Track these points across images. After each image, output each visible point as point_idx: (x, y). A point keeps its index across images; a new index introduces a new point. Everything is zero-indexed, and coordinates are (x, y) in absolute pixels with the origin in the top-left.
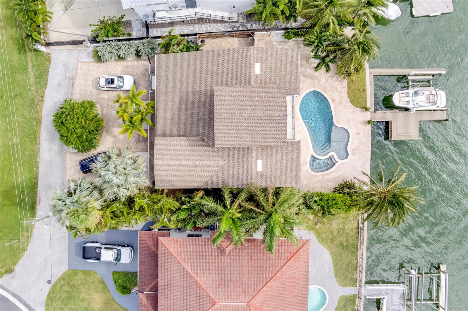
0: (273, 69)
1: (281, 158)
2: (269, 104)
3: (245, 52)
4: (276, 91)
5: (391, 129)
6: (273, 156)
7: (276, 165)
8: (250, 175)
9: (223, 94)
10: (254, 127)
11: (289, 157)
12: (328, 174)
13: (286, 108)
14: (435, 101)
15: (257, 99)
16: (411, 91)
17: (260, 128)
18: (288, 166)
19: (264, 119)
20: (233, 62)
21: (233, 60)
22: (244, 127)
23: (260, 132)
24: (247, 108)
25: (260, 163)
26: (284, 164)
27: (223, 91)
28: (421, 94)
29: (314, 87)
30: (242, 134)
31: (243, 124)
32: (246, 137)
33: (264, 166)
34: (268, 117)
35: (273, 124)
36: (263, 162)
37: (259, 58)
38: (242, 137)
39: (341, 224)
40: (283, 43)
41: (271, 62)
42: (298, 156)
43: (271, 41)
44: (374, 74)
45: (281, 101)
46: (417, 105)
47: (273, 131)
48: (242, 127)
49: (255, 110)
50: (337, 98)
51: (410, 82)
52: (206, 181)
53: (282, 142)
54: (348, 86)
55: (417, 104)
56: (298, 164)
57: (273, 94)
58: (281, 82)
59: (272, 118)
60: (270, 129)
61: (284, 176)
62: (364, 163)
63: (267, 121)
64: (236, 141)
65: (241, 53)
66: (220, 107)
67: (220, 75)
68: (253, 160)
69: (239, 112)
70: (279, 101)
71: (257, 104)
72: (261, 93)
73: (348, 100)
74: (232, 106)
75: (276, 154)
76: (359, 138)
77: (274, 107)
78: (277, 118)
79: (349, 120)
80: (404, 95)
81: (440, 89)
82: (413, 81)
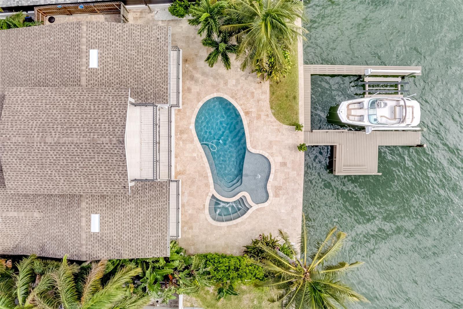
0: (122, 60)
1: (134, 210)
2: (96, 120)
3: (74, 31)
4: (111, 97)
5: (335, 158)
6: (120, 207)
7: (125, 222)
8: (78, 238)
9: (19, 102)
10: (69, 161)
11: (149, 208)
12: (236, 225)
13: (125, 128)
14: (403, 116)
15: (76, 111)
16: (366, 100)
17: (80, 163)
18: (147, 224)
19: (84, 147)
20: (56, 47)
21: (56, 44)
22: (52, 161)
23: (81, 170)
24: (55, 126)
25: (95, 219)
26: (140, 220)
27: (21, 97)
28: (383, 105)
29: (218, 91)
30: (49, 172)
31: (49, 156)
32: (57, 177)
33: (102, 224)
34: (91, 144)
35: (101, 156)
36: (102, 218)
37: (97, 40)
38: (51, 178)
39: (255, 299)
40: (171, 23)
41: (118, 48)
42: (165, 207)
43: (154, 20)
44: (312, 73)
45: (117, 115)
46: (376, 122)
47: (103, 168)
48: (48, 160)
49: (69, 131)
50: (254, 110)
51: (367, 86)
52: (16, 243)
53: (120, 187)
54: (270, 90)
55: (375, 120)
56: (165, 220)
57: (106, 103)
58: (136, 83)
59: (99, 145)
60: (97, 164)
61: (139, 241)
62: (292, 210)
63: (90, 150)
64: (41, 183)
65: (67, 33)
66: (10, 124)
67: (36, 69)
68: (83, 213)
69: (41, 134)
70: (114, 116)
71: (75, 120)
72: (85, 101)
73: (270, 112)
74: (30, 124)
75: (124, 203)
76: (286, 170)
77: (103, 127)
78: (107, 147)
79: (271, 142)
80: (356, 106)
81: (413, 98)
82: (372, 85)
